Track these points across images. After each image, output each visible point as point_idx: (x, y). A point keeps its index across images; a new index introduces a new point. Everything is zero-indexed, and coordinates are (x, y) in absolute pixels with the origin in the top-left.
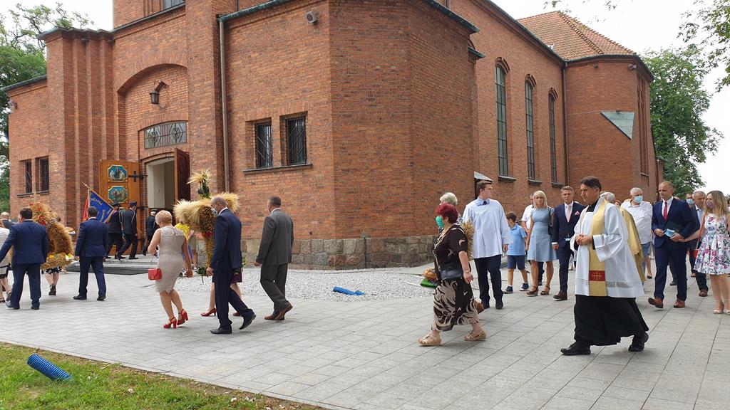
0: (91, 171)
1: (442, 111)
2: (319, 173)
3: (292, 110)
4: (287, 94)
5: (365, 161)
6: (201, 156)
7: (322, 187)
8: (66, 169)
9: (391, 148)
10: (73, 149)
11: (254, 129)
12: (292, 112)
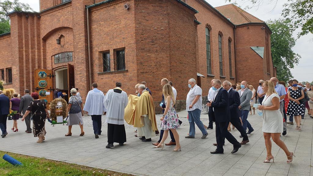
0: (31, 74)
1: (183, 47)
2: (131, 74)
3: (119, 46)
4: (116, 40)
5: (150, 68)
6: (79, 67)
7: (132, 80)
8: (20, 73)
9: (162, 63)
10: (23, 64)
11: (102, 55)
12: (119, 48)
